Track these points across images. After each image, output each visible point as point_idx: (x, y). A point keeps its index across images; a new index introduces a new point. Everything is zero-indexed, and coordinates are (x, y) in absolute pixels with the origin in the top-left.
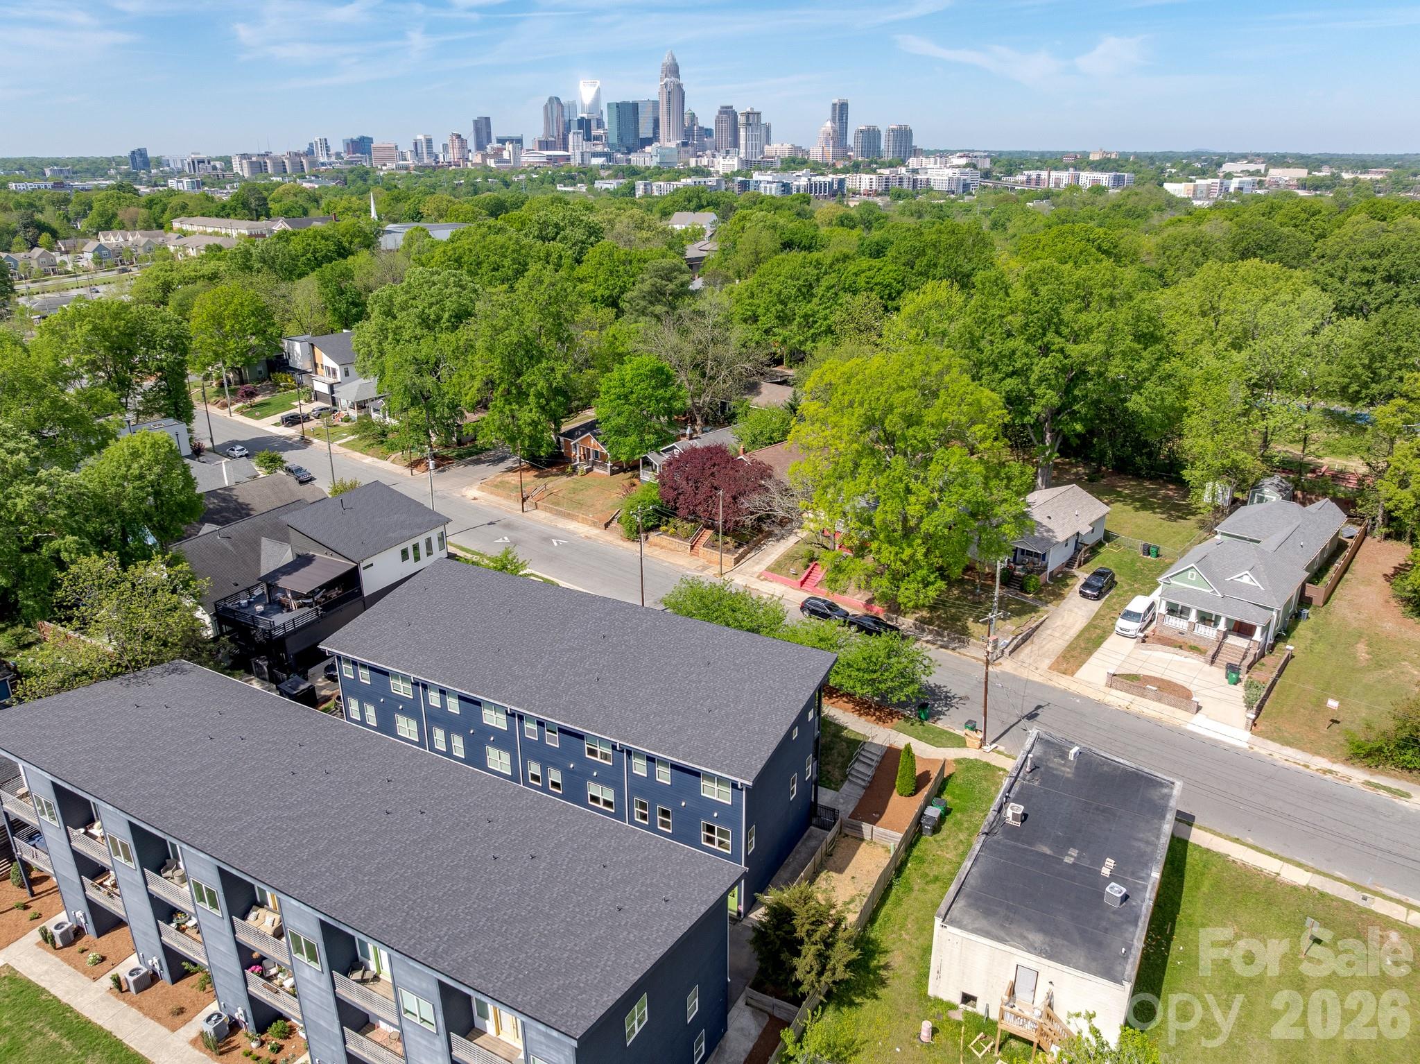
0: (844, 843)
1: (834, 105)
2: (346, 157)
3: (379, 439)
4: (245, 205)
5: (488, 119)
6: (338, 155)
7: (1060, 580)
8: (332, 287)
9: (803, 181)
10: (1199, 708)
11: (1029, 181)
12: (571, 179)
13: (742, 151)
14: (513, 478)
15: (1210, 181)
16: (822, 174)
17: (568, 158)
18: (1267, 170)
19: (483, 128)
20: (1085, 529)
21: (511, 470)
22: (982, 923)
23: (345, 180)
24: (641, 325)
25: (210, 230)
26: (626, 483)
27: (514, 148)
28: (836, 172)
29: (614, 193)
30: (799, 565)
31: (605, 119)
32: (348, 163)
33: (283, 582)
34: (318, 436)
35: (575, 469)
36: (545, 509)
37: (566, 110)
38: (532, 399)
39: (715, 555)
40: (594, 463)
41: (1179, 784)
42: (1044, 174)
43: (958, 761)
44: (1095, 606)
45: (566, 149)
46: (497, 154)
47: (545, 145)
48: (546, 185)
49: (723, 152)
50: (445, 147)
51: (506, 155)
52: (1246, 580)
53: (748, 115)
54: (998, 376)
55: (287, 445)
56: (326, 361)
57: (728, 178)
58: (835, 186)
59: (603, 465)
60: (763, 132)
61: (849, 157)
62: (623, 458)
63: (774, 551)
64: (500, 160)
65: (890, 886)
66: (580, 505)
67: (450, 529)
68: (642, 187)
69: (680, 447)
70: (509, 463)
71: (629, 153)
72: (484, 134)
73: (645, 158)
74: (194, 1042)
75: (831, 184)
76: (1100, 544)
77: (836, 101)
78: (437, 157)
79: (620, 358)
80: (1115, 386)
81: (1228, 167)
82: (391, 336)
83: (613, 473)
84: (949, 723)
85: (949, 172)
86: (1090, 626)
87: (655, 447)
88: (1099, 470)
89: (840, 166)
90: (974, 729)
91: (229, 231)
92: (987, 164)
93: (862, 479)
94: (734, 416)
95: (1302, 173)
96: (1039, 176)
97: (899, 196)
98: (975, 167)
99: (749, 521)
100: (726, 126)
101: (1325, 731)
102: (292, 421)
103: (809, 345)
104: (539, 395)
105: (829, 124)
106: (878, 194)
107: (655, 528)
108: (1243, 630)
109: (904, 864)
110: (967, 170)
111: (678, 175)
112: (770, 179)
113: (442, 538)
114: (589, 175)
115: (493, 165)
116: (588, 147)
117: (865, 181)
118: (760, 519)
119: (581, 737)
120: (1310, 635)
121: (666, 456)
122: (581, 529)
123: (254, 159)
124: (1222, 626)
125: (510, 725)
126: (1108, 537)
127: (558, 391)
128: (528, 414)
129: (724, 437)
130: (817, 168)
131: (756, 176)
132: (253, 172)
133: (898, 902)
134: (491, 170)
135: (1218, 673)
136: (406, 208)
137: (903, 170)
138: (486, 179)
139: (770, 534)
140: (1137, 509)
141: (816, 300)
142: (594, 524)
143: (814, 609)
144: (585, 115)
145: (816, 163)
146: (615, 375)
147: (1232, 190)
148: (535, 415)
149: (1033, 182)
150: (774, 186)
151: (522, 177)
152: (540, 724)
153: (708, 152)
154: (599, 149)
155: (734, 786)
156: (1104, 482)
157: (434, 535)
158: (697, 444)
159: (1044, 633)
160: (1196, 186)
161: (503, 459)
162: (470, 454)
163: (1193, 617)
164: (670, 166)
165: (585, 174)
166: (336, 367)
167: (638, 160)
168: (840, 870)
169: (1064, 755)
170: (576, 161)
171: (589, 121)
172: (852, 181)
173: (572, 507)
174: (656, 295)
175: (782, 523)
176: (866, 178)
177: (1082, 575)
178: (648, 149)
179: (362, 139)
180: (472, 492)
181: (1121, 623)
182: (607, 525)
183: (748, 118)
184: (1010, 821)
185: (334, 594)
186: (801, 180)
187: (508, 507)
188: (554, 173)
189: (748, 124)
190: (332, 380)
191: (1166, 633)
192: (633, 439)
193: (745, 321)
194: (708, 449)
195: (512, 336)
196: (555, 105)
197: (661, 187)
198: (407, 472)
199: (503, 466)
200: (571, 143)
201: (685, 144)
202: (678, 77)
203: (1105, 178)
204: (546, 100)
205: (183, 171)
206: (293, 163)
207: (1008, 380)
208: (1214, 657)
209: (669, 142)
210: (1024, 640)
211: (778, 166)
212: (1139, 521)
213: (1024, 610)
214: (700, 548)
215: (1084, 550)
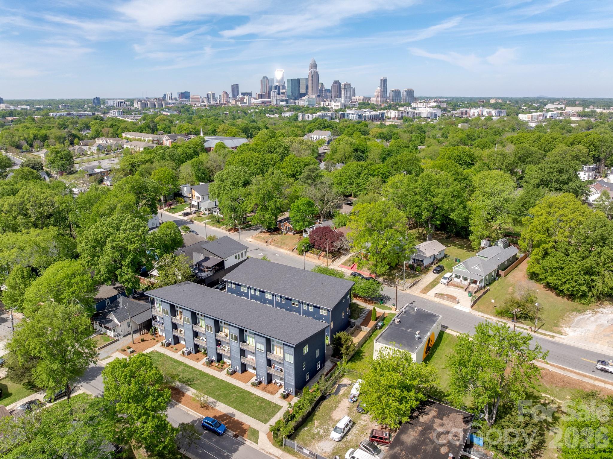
0: (357, 331)
1: (381, 80)
2: (180, 100)
3: (217, 221)
4: (149, 127)
5: (237, 85)
6: (175, 99)
7: (427, 268)
8: (196, 168)
9: (367, 114)
10: (458, 303)
11: (462, 113)
12: (272, 112)
13: (343, 99)
14: (263, 235)
15: (538, 113)
16: (375, 111)
17: (270, 102)
18: (565, 108)
19: (235, 88)
20: (436, 253)
21: (261, 232)
22: (385, 342)
23: (180, 111)
24: (304, 186)
25: (137, 138)
26: (299, 237)
27: (249, 98)
28: (381, 109)
29: (289, 118)
30: (351, 263)
31: (286, 85)
32: (181, 103)
33: (203, 264)
34: (195, 220)
35: (282, 233)
36: (273, 245)
37: (270, 82)
38: (269, 210)
39: (326, 260)
40: (288, 231)
41: (441, 316)
42: (468, 110)
43: (389, 313)
44: (437, 275)
45: (270, 98)
46: (242, 100)
47: (261, 96)
48: (262, 115)
49: (335, 100)
50: (220, 96)
51: (245, 101)
52: (476, 268)
53: (345, 85)
54: (412, 207)
55: (185, 222)
56: (196, 194)
57: (336, 111)
58: (380, 116)
59: (291, 232)
60: (352, 91)
61: (387, 102)
62: (298, 230)
63: (344, 259)
64: (242, 102)
65: (367, 340)
66: (284, 244)
67: (248, 250)
68: (301, 116)
69: (315, 227)
70: (260, 230)
71: (296, 100)
72: (236, 91)
73: (302, 102)
74: (203, 364)
75: (379, 115)
76: (443, 258)
77: (382, 78)
78: (216, 101)
79: (297, 198)
80: (447, 211)
81: (549, 106)
82: (222, 188)
83: (294, 234)
84: (388, 304)
85: (428, 110)
86: (434, 281)
87: (307, 226)
88: (451, 235)
89: (383, 106)
90: (394, 305)
91: (145, 138)
92: (444, 105)
93: (366, 238)
94: (334, 216)
95: (580, 109)
96: (466, 111)
97: (406, 120)
98: (439, 107)
99: (336, 249)
100: (336, 88)
101: (491, 309)
102: (186, 214)
103: (359, 193)
104: (272, 209)
105: (379, 88)
106: (398, 119)
107: (308, 251)
108: (475, 282)
109: (371, 335)
110: (436, 108)
111: (316, 110)
112: (354, 112)
113: (246, 253)
114: (279, 110)
115: (240, 105)
116: (278, 97)
117: (393, 113)
118: (339, 249)
119: (290, 300)
120: (497, 284)
121: (311, 229)
122: (284, 251)
123: (143, 102)
124: (469, 281)
125: (273, 298)
126: (446, 256)
127: (278, 208)
128: (268, 215)
129: (330, 223)
130: (373, 107)
131: (348, 111)
132: (142, 107)
133: (369, 343)
134: (239, 107)
135: (467, 294)
136: (210, 128)
137: (409, 108)
138: (237, 111)
139: (342, 254)
140: (458, 248)
141: (361, 178)
142: (289, 250)
143: (354, 275)
144: (278, 84)
145: (373, 104)
146: (296, 203)
147: (548, 117)
148: (270, 216)
149: (464, 114)
150: (355, 115)
151: (252, 111)
152: (281, 297)
153: (328, 99)
154: (283, 98)
155: (328, 310)
156: (451, 239)
157: (243, 252)
158: (321, 225)
159: (420, 283)
160: (532, 116)
161: (258, 229)
162: (247, 227)
163: (461, 278)
164: (312, 105)
165: (278, 109)
166: (200, 196)
167: (300, 103)
168: (355, 337)
169: (414, 310)
170: (274, 103)
171: (279, 87)
172: (387, 113)
173: (281, 245)
174: (308, 177)
175: (346, 250)
176: (393, 112)
177: (434, 267)
178: (303, 98)
179: (186, 92)
180: (249, 239)
181: (442, 280)
182: (293, 250)
183: (345, 86)
184: (396, 323)
185: (217, 268)
186: (366, 113)
187: (262, 244)
188: (265, 109)
189: (345, 89)
190: (198, 201)
191: (455, 283)
192: (301, 223)
193: (337, 184)
194: (324, 227)
195: (264, 191)
196: (265, 80)
197: (309, 117)
198: (228, 232)
199: (258, 231)
200: (272, 96)
201: (319, 96)
202: (317, 69)
203: (494, 112)
204: (262, 78)
205: (114, 106)
206: (158, 104)
207: (415, 208)
208: (466, 289)
209: (312, 95)
210: (414, 284)
211: (357, 106)
212: (458, 252)
213: (415, 276)
214: (321, 257)
215: (436, 260)
